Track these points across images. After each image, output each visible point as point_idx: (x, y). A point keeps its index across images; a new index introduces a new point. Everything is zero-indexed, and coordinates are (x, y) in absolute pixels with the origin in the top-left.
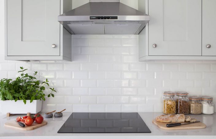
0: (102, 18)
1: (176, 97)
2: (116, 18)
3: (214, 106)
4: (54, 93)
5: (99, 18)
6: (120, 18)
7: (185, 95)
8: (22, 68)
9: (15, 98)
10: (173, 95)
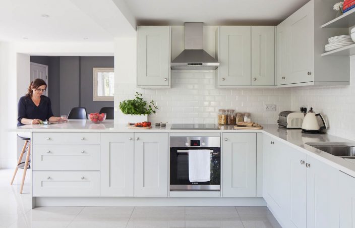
0: (194, 64)
1: (226, 113)
2: (201, 64)
3: (251, 119)
4: (156, 110)
5: (192, 64)
6: (204, 64)
7: (233, 111)
8: (137, 93)
9: (137, 114)
10: (224, 111)
